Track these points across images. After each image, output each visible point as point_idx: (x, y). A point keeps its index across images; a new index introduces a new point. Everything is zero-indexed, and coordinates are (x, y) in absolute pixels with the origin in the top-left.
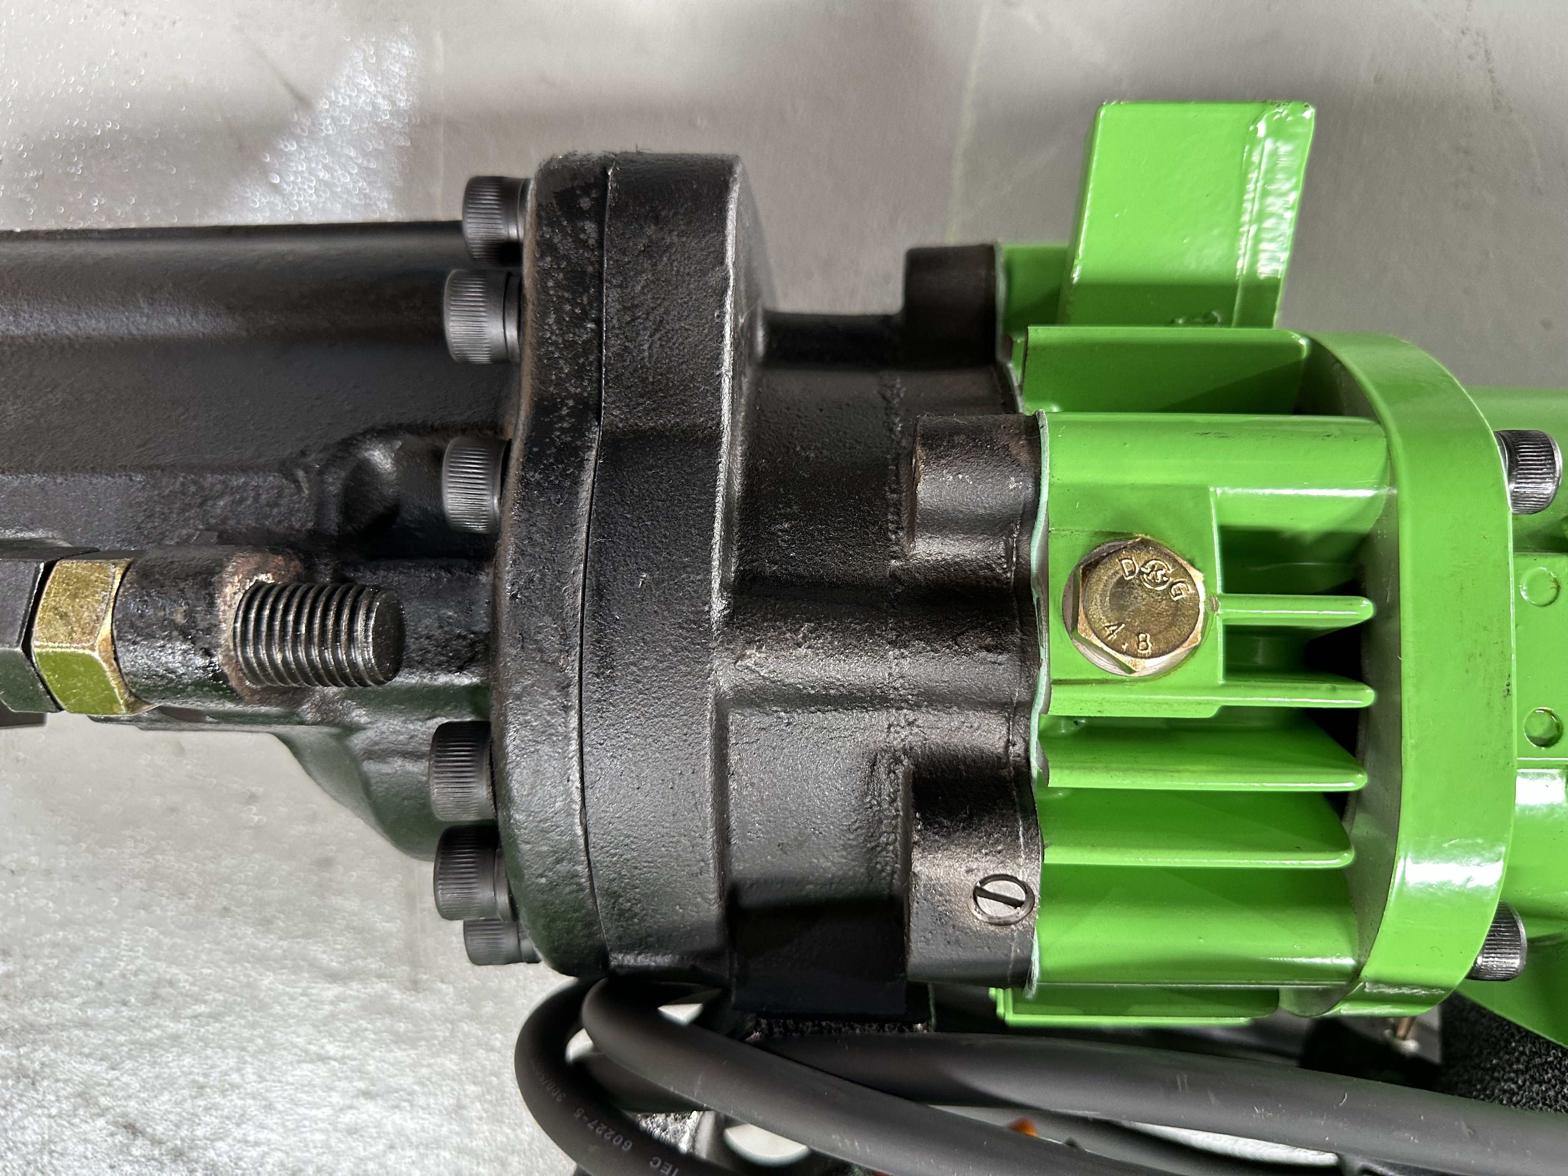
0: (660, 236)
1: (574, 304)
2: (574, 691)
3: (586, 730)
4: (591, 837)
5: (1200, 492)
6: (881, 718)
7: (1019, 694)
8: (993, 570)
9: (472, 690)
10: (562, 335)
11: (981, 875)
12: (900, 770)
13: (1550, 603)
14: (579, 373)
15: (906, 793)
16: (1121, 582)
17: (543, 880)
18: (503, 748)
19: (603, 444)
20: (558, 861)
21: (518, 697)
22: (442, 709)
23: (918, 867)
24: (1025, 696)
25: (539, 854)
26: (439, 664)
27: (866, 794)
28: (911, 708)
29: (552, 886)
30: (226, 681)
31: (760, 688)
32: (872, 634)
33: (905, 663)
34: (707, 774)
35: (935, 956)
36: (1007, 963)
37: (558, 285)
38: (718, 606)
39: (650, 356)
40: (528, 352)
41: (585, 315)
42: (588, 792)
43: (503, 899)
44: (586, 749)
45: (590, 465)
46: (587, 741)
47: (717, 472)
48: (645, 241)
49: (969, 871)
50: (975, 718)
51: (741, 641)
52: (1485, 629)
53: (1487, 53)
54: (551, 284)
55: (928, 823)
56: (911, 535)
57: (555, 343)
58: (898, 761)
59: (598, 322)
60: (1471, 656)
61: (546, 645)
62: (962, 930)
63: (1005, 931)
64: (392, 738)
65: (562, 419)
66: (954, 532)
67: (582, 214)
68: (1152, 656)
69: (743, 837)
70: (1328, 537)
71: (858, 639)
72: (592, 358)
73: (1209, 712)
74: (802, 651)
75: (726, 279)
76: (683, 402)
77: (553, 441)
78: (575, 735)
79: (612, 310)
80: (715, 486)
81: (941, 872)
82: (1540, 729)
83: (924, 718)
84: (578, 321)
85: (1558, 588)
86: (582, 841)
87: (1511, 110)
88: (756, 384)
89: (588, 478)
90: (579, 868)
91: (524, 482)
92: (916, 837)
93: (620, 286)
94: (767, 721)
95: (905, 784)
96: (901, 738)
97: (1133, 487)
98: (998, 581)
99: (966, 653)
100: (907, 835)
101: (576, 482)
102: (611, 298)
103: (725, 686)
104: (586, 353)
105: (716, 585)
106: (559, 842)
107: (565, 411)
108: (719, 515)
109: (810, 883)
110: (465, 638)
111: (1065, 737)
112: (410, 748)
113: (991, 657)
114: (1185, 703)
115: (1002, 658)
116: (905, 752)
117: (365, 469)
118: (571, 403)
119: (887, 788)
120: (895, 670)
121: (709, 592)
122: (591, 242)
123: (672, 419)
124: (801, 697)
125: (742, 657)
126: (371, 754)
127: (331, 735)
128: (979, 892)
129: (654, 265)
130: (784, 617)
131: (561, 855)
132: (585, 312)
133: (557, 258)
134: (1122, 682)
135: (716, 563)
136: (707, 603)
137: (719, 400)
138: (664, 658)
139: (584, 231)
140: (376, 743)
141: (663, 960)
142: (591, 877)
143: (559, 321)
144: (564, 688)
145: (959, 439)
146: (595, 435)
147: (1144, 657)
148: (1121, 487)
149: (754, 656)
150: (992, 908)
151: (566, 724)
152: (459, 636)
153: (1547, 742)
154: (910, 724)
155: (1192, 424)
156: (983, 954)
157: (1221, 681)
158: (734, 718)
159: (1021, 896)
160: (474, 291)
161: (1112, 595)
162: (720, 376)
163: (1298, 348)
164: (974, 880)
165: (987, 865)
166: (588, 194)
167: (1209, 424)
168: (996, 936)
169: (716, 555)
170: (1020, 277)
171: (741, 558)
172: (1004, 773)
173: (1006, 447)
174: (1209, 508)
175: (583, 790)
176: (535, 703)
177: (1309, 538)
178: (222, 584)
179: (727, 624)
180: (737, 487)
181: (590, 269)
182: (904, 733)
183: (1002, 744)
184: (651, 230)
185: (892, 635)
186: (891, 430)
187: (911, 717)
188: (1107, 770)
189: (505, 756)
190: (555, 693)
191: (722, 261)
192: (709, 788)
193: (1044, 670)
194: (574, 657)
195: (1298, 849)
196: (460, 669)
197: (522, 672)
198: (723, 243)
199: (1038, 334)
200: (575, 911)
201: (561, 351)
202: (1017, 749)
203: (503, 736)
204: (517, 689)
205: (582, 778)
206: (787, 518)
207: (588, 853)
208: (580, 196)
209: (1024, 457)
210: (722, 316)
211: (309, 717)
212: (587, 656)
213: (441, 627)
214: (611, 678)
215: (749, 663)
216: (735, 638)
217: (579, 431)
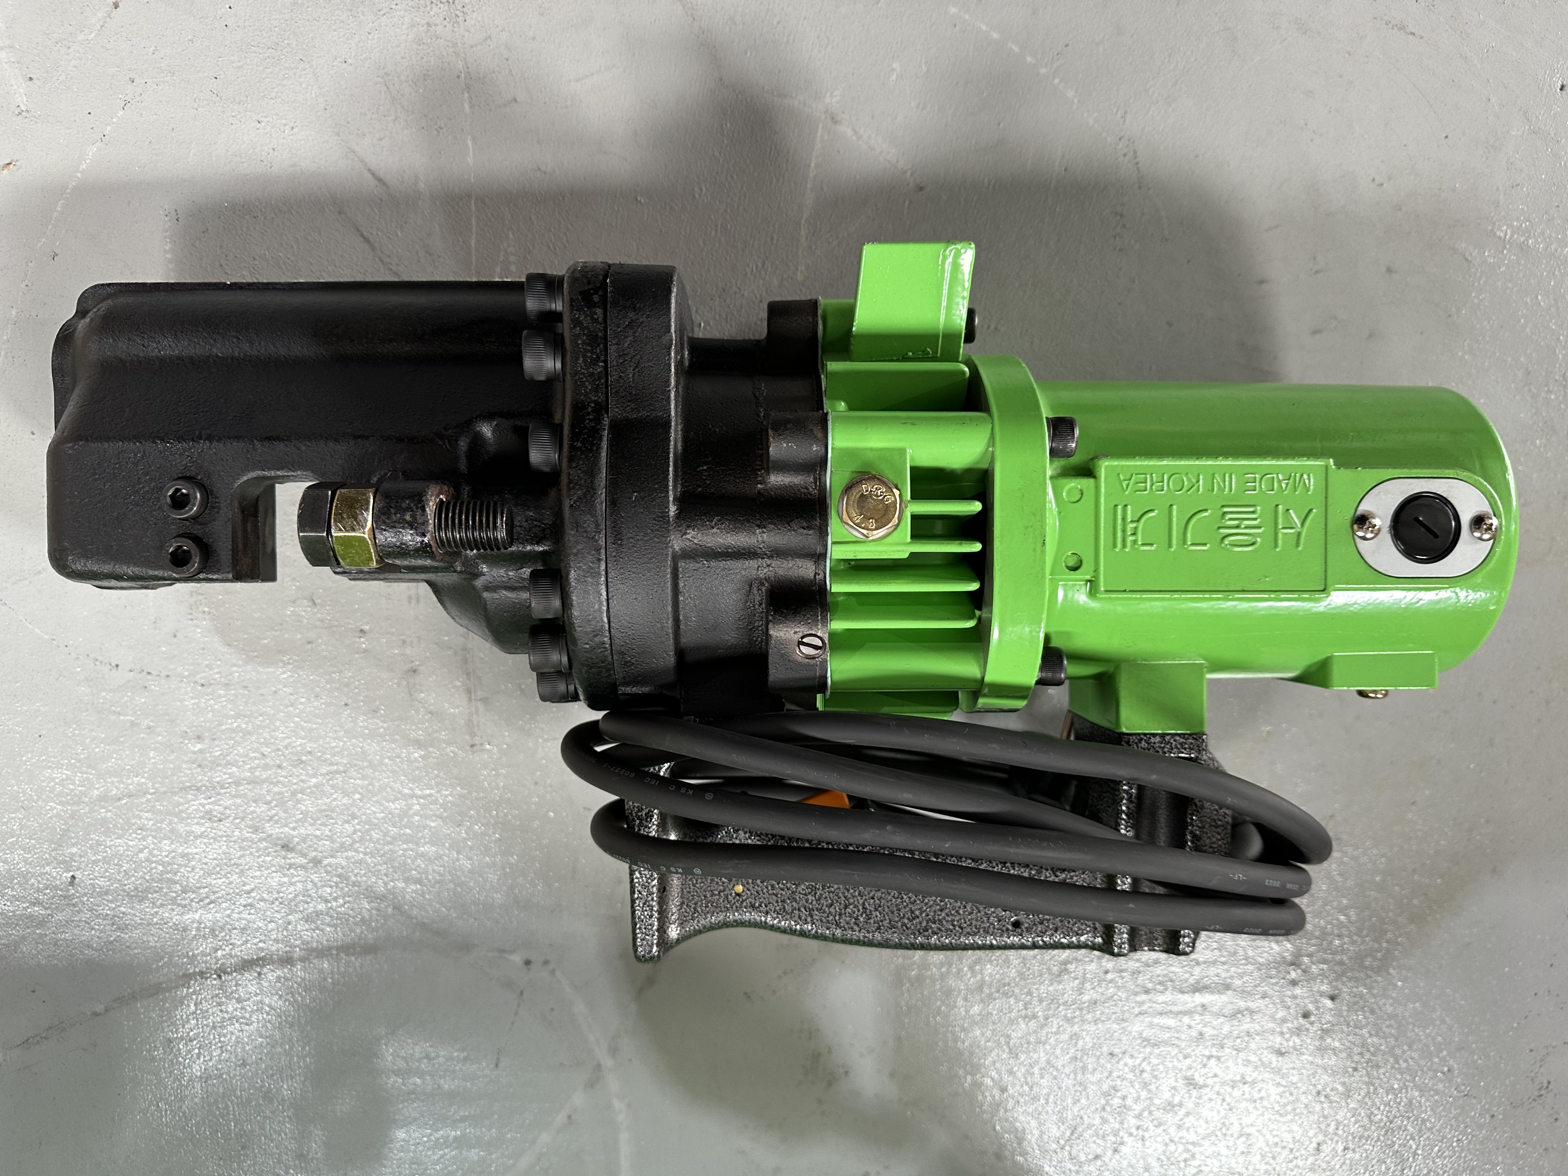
0: (637, 317)
1: (592, 353)
2: (603, 551)
3: (609, 571)
4: (612, 624)
5: (902, 452)
6: (753, 563)
7: (819, 549)
8: (807, 489)
9: (544, 553)
10: (587, 369)
11: (801, 635)
12: (764, 589)
13: (1078, 501)
14: (596, 389)
15: (766, 600)
16: (862, 495)
17: (587, 646)
18: (567, 579)
19: (611, 427)
20: (596, 636)
21: (576, 555)
22: (527, 563)
23: (771, 632)
24: (823, 551)
25: (586, 633)
26: (527, 540)
27: (747, 602)
28: (769, 558)
29: (593, 649)
30: (431, 548)
31: (694, 549)
32: (748, 521)
33: (765, 535)
34: (669, 591)
35: (781, 676)
36: (815, 678)
37: (584, 343)
38: (673, 509)
39: (633, 380)
40: (568, 378)
41: (598, 359)
42: (611, 601)
43: (565, 659)
44: (610, 580)
45: (605, 439)
46: (610, 576)
47: (670, 441)
48: (629, 320)
49: (795, 633)
50: (799, 562)
51: (684, 526)
52: (1034, 514)
53: (1135, 152)
54: (580, 342)
55: (776, 612)
56: (768, 473)
57: (583, 374)
58: (762, 584)
59: (605, 362)
60: (1026, 528)
61: (589, 529)
62: (793, 662)
63: (812, 662)
64: (499, 579)
65: (589, 413)
66: (789, 471)
67: (594, 305)
68: (876, 529)
69: (686, 625)
70: (968, 471)
71: (742, 524)
72: (603, 381)
73: (905, 555)
74: (715, 530)
75: (672, 340)
76: (651, 405)
77: (585, 426)
78: (603, 573)
79: (613, 357)
80: (669, 449)
81: (782, 634)
82: (1072, 563)
83: (775, 563)
84: (595, 362)
85: (1082, 494)
86: (607, 626)
87: (1149, 189)
88: (686, 388)
89: (604, 444)
90: (606, 639)
91: (572, 447)
92: (770, 618)
93: (616, 344)
94: (698, 565)
95: (766, 596)
96: (764, 573)
97: (871, 449)
98: (811, 495)
99: (794, 530)
100: (767, 618)
101: (599, 447)
102: (612, 349)
103: (677, 548)
104: (599, 379)
105: (671, 499)
106: (596, 626)
107: (590, 409)
108: (671, 464)
109: (720, 648)
110: (539, 526)
111: (842, 571)
112: (508, 585)
113: (805, 532)
114: (894, 551)
115: (810, 532)
116: (766, 580)
117: (478, 437)
118: (593, 405)
119: (758, 598)
120: (760, 539)
121: (668, 502)
122: (600, 320)
123: (644, 413)
124: (715, 553)
125: (686, 534)
126: (488, 588)
127: (465, 579)
128: (801, 643)
129: (634, 333)
130: (705, 515)
131: (597, 633)
132: (598, 357)
133: (582, 328)
134: (864, 542)
135: (671, 488)
136: (668, 507)
137: (669, 403)
138: (646, 534)
139: (596, 314)
140: (490, 582)
141: (646, 689)
142: (611, 645)
143: (585, 361)
144: (598, 550)
145: (789, 426)
146: (606, 422)
147: (872, 530)
148: (866, 449)
149: (691, 534)
150: (805, 650)
151: (599, 567)
152: (536, 526)
153: (1074, 569)
154: (768, 566)
155: (899, 418)
156: (805, 674)
157: (909, 540)
158: (681, 564)
159: (820, 644)
160: (539, 343)
161: (858, 501)
162: (669, 391)
163: (964, 373)
164: (797, 637)
165: (803, 630)
166: (596, 293)
167: (908, 418)
168: (809, 665)
169: (671, 484)
170: (830, 323)
171: (682, 485)
172: (814, 588)
173: (811, 430)
174: (906, 459)
175: (608, 600)
176: (584, 557)
177: (959, 472)
178: (427, 500)
179: (677, 518)
180: (680, 448)
181: (600, 334)
182: (765, 571)
183: (813, 574)
184: (631, 315)
185: (758, 522)
186: (758, 416)
187: (769, 562)
188: (858, 583)
189: (569, 584)
190: (593, 552)
191: (669, 331)
192: (670, 598)
193: (829, 537)
194: (602, 535)
195: (948, 619)
196: (538, 543)
197: (577, 542)
198: (669, 321)
199: (833, 366)
200: (603, 662)
201: (586, 377)
202: (821, 576)
203: (568, 574)
204: (575, 551)
205: (607, 596)
206: (705, 463)
207: (610, 632)
208: (593, 294)
209: (820, 435)
210: (669, 359)
211: (459, 569)
212: (609, 534)
213: (527, 521)
214: (621, 545)
215: (688, 536)
216: (682, 525)
217: (598, 420)
